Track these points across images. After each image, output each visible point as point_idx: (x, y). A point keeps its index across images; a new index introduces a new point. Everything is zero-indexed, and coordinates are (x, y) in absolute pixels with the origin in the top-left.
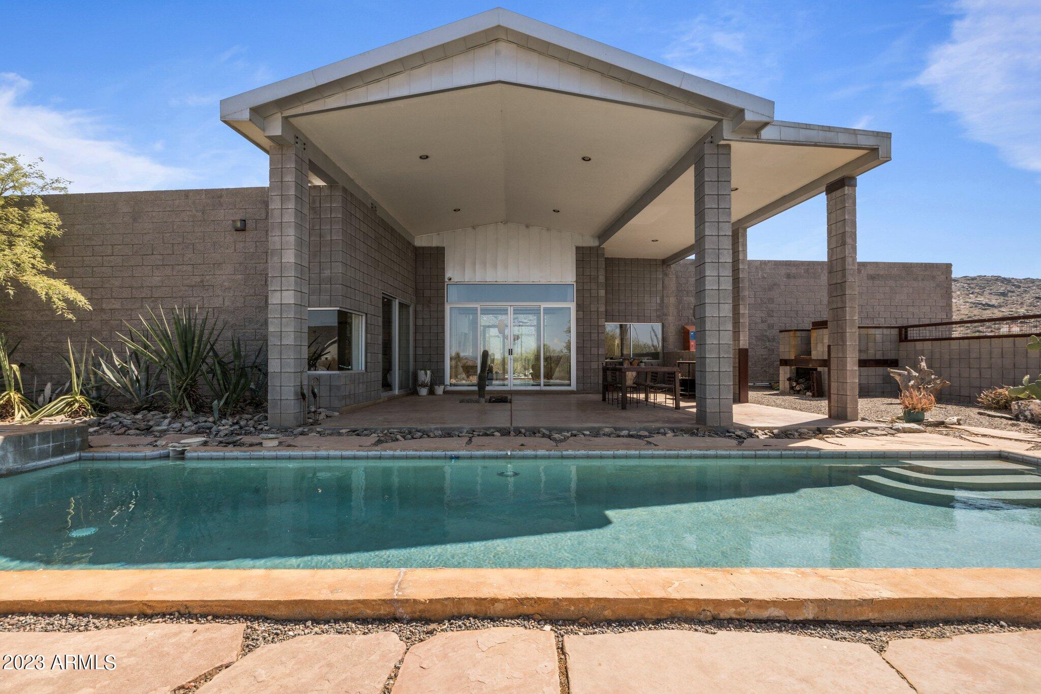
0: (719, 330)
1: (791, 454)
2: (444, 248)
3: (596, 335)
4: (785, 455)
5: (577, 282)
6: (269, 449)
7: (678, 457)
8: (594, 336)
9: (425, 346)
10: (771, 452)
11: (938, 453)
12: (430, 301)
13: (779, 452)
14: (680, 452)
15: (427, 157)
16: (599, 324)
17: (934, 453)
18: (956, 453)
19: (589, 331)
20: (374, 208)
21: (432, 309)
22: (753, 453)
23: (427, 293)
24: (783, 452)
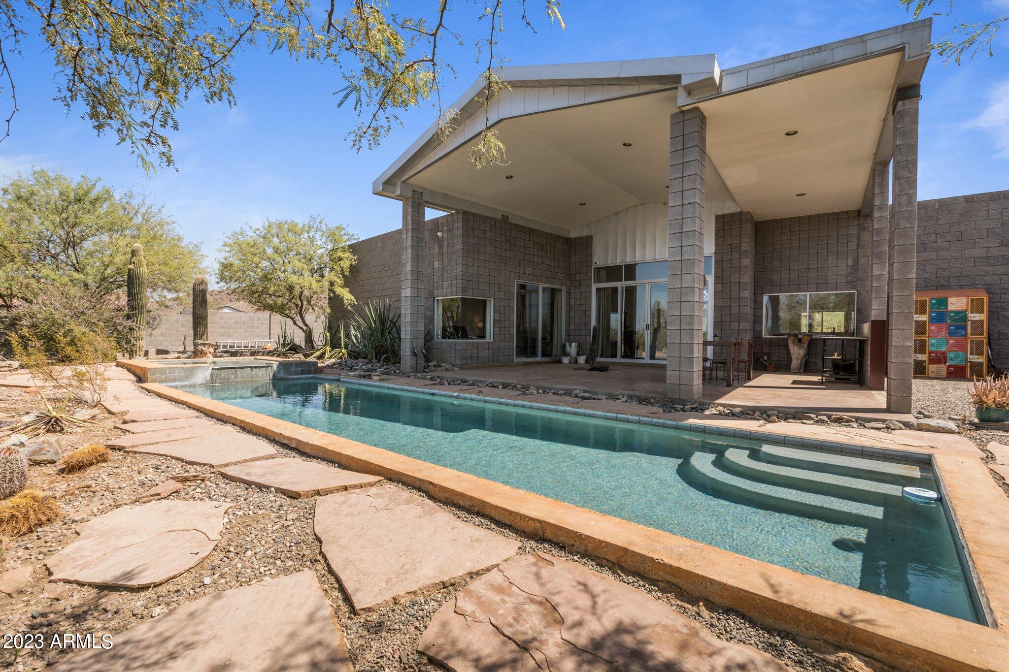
0: (681, 302)
1: (648, 421)
2: (591, 236)
3: (737, 308)
4: (643, 421)
5: (716, 253)
6: (376, 381)
7: (556, 411)
8: (735, 310)
9: (576, 322)
10: (630, 417)
11: (824, 444)
12: (580, 284)
13: (638, 418)
14: (558, 407)
15: (512, 177)
16: (741, 296)
17: (820, 443)
18: (853, 448)
19: (729, 304)
20: (505, 218)
21: (582, 290)
22: (614, 415)
23: (578, 277)
24: (641, 418)
